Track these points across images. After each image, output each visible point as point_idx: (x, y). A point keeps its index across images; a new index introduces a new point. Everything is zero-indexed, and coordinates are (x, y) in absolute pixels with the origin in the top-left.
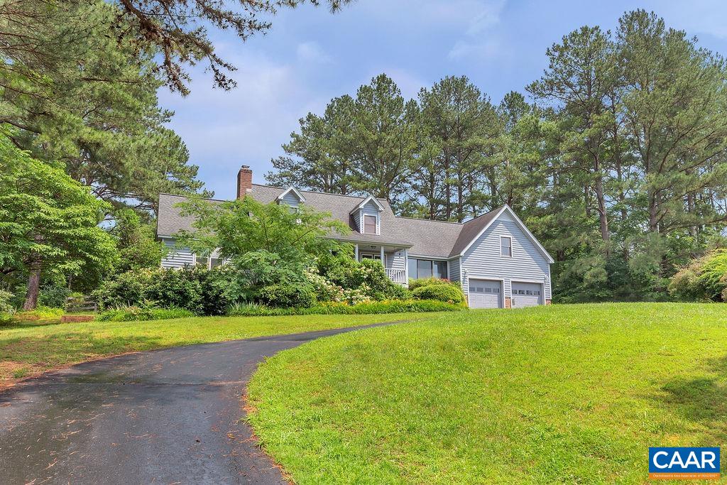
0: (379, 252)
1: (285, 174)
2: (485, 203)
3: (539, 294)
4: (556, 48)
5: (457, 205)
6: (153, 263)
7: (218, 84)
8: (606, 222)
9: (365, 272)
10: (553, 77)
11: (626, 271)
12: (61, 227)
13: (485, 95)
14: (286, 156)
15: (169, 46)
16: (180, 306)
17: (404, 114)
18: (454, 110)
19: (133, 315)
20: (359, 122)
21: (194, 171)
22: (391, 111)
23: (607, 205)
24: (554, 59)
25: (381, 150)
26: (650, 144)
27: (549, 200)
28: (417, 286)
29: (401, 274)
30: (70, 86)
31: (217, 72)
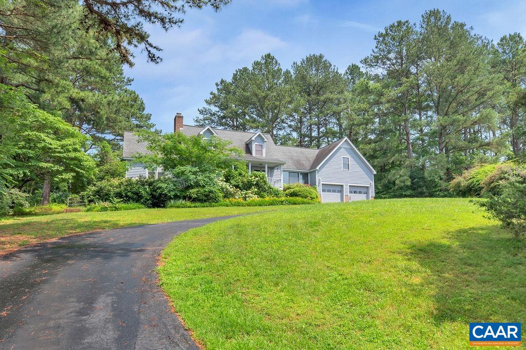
0: (265, 167)
1: (207, 119)
2: (335, 136)
3: (367, 193)
4: (381, 35)
5: (316, 138)
6: (121, 175)
7: (150, 60)
8: (411, 147)
9: (254, 180)
10: (378, 54)
11: (423, 178)
12: (59, 152)
13: (334, 66)
14: (207, 106)
15: (120, 35)
16: (136, 202)
17: (282, 79)
18: (315, 76)
19: (106, 207)
20: (253, 84)
21: (148, 117)
22: (273, 77)
23: (412, 137)
24: (379, 42)
25: (267, 102)
26: (439, 98)
27: (375, 134)
28: (288, 189)
29: (278, 181)
30: (60, 62)
31: (149, 52)
